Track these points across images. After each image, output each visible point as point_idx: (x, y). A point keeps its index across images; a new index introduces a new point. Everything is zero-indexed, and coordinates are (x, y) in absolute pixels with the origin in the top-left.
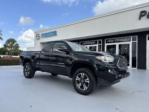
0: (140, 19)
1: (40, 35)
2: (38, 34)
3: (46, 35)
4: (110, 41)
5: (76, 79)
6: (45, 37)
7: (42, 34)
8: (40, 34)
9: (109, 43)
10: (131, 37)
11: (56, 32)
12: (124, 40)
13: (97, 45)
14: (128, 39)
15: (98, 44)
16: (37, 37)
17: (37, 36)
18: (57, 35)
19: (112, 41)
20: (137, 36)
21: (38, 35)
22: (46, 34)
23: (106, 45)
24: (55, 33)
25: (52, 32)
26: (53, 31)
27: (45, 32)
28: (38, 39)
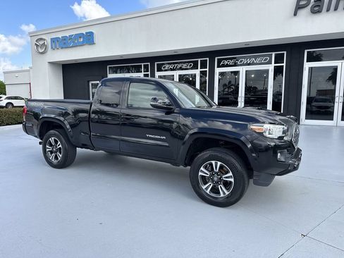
0: (295, 14)
1: (48, 42)
2: (41, 39)
3: (63, 43)
4: (226, 62)
5: (200, 174)
6: (62, 48)
7: (53, 41)
8: (48, 39)
9: (223, 66)
10: (274, 54)
11: (91, 34)
12: (258, 60)
13: (197, 72)
14: (266, 60)
15: (199, 70)
16: (40, 47)
17: (37, 45)
18: (94, 44)
19: (231, 62)
20: (285, 52)
21: (41, 42)
22: (64, 38)
23: (218, 71)
24: (89, 39)
25: (81, 35)
26: (84, 31)
27: (60, 35)
28: (42, 53)
